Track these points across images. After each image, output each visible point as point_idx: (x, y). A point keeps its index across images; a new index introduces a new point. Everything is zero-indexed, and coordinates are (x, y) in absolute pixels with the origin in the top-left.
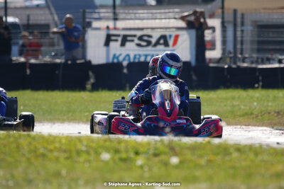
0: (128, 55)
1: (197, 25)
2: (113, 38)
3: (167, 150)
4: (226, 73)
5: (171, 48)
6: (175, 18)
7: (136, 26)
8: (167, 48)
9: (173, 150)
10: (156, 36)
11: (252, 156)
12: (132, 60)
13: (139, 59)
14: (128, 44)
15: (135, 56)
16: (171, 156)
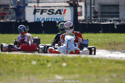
0: (44, 18)
1: (74, 5)
2: (37, 11)
3: (61, 60)
4: (87, 26)
5: (63, 15)
6: (64, 2)
7: (47, 6)
8: (61, 15)
9: (63, 60)
10: (56, 10)
11: (98, 62)
12: (45, 20)
13: (48, 20)
14: (44, 13)
15: (47, 18)
16: (63, 63)
